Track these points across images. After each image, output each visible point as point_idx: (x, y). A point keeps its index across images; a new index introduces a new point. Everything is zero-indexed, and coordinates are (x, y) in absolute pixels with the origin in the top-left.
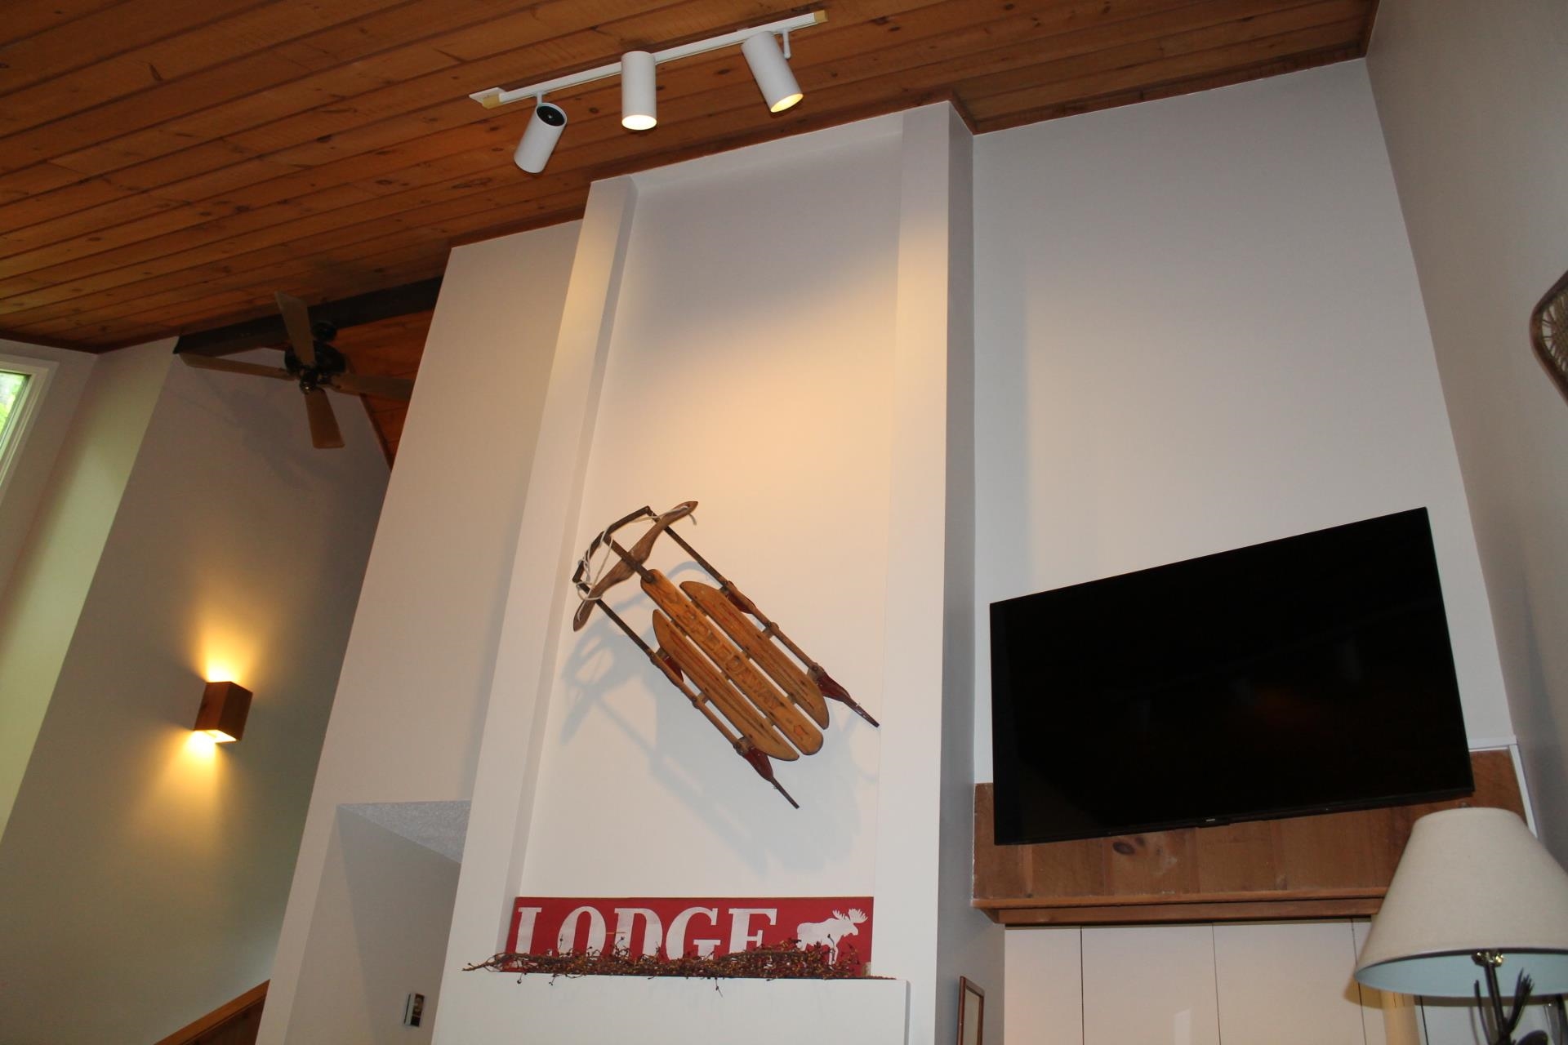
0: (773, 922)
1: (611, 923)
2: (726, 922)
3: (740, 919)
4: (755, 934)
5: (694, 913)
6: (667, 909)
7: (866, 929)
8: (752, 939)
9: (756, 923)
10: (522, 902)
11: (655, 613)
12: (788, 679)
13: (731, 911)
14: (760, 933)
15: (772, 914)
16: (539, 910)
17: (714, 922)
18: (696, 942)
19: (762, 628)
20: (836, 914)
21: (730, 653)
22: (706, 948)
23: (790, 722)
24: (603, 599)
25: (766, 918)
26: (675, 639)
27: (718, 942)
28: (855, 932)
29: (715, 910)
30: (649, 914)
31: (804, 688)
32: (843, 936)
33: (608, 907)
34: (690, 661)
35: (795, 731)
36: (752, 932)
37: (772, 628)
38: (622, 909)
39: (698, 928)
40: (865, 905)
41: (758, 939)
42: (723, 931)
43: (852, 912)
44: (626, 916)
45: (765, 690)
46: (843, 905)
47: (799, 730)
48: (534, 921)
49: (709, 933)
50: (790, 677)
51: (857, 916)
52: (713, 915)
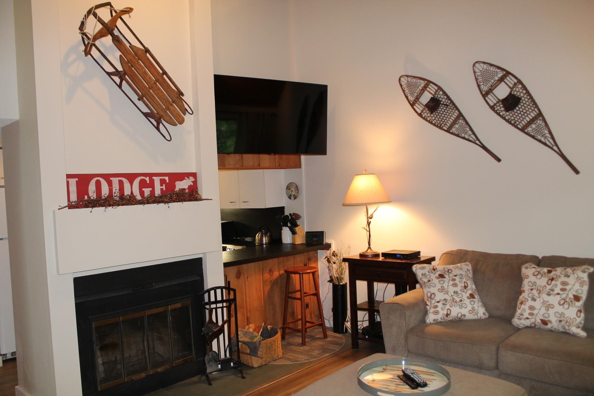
0: (168, 181)
1: (110, 184)
2: (152, 182)
3: (157, 180)
4: (163, 186)
5: (140, 179)
6: (131, 177)
7: (195, 182)
8: (162, 187)
9: (162, 182)
10: (69, 176)
11: (120, 56)
12: (173, 95)
13: (153, 178)
14: (164, 185)
15: (167, 178)
16: (77, 179)
17: (148, 182)
18: (143, 189)
19: (161, 72)
20: (186, 178)
21: (152, 81)
22: (147, 191)
23: (175, 112)
24: (96, 44)
25: (165, 180)
26: (131, 70)
27: (151, 189)
28: (192, 184)
29: (148, 178)
30: (124, 180)
31: (177, 99)
32: (189, 186)
33: (107, 177)
34: (138, 81)
35: (176, 115)
36: (161, 185)
37: (165, 73)
38: (114, 178)
39: (143, 184)
40: (194, 175)
41: (164, 187)
42: (152, 185)
43: (190, 177)
44: (115, 181)
45: (166, 98)
46: (188, 175)
47: (177, 115)
48: (76, 184)
49: (147, 186)
50: (173, 94)
51: (192, 179)
52: (147, 179)
